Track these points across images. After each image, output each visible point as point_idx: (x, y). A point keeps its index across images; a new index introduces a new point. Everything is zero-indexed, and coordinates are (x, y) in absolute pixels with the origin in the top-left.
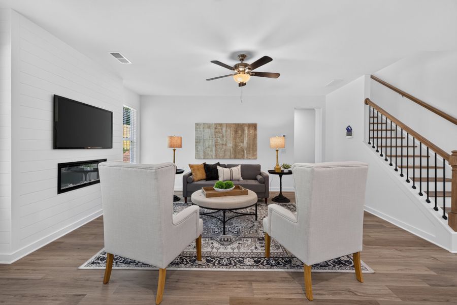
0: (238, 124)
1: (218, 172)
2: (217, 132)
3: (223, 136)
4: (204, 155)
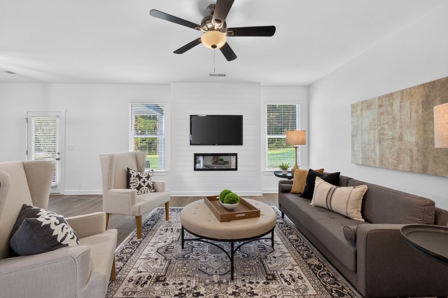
0: (434, 82)
1: (314, 186)
2: (382, 113)
3: (394, 121)
4: (363, 159)
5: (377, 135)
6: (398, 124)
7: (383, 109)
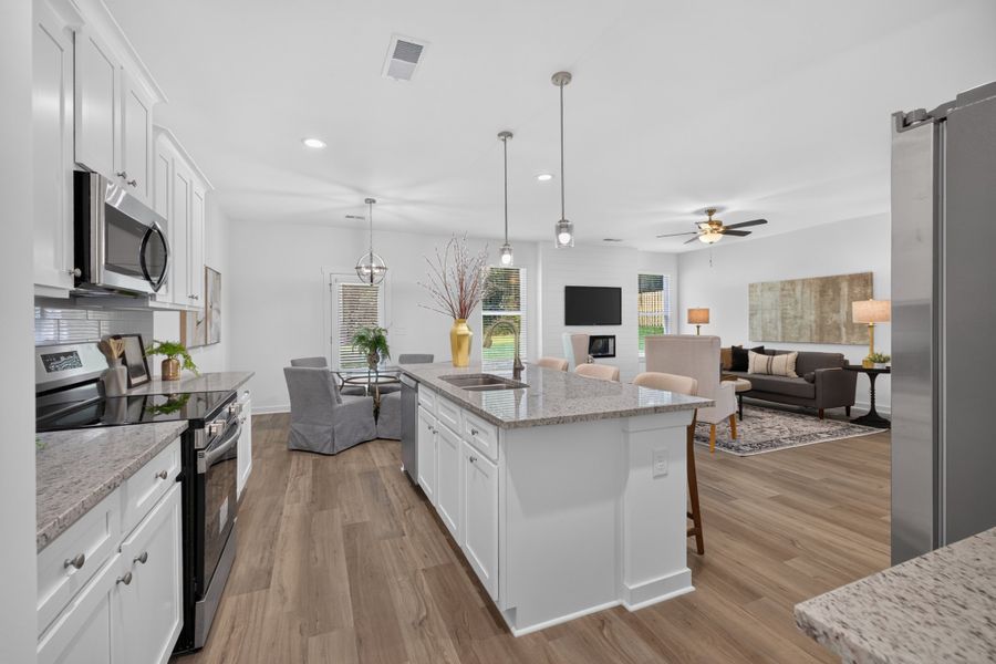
1: (748, 361)
2: (785, 296)
3: (796, 302)
4: (763, 336)
5: (779, 315)
6: (800, 305)
7: (785, 292)
